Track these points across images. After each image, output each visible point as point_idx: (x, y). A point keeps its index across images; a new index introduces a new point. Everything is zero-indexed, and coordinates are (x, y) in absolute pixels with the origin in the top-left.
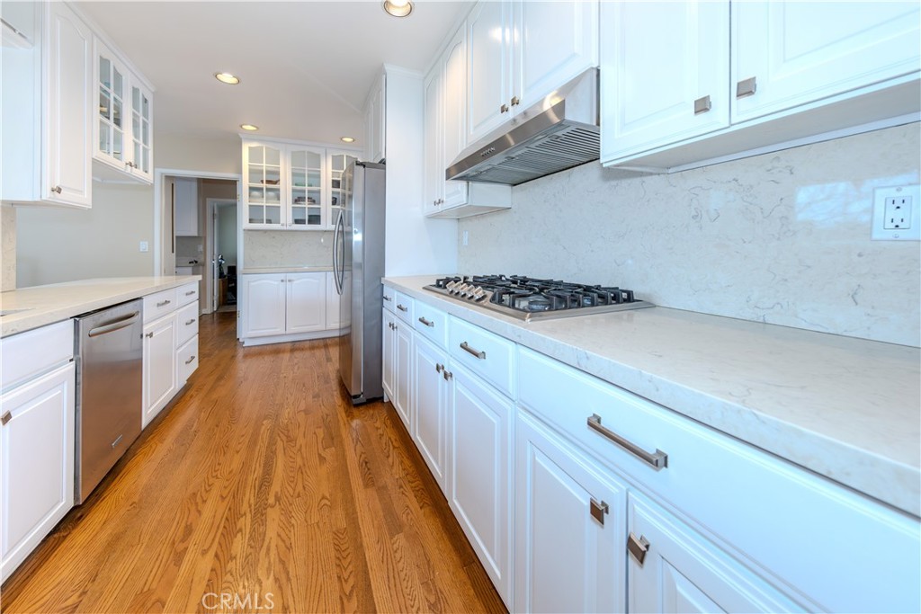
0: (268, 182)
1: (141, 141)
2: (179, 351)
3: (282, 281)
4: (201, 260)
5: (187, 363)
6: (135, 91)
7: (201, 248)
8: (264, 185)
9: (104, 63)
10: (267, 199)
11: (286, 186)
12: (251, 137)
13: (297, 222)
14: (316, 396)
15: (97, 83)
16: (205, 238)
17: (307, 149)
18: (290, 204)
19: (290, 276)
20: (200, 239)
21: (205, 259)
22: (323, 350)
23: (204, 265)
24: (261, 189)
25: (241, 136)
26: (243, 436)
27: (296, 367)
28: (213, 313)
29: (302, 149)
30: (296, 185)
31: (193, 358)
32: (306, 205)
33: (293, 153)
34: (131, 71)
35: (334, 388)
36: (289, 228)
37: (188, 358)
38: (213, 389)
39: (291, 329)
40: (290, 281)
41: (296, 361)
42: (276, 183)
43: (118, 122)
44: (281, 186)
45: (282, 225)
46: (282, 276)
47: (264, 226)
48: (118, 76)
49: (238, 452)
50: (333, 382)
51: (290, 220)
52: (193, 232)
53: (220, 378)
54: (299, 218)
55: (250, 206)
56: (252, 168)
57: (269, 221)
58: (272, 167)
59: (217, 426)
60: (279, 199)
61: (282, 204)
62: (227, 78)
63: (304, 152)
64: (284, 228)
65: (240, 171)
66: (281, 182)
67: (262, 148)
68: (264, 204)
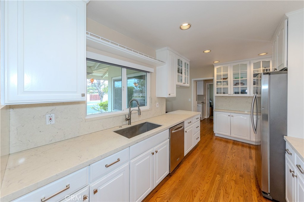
0: (223, 79)
1: (187, 76)
2: (194, 136)
3: (229, 116)
4: (204, 102)
5: (196, 139)
6: (185, 63)
7: (204, 98)
8: (222, 80)
9: (179, 60)
10: (223, 85)
11: (231, 80)
12: (217, 64)
13: (236, 93)
14: (241, 176)
15: (177, 66)
16: (206, 95)
17: (240, 63)
18: (232, 86)
19: (232, 114)
20: (204, 95)
21: (206, 102)
22: (248, 150)
23: (205, 103)
24: (221, 82)
25: (214, 65)
26: (210, 177)
27: (234, 154)
28: (208, 118)
29: (238, 63)
30: (235, 78)
31: (198, 138)
32: (240, 86)
33: (234, 66)
34: (184, 59)
35: (252, 177)
36: (232, 96)
37: (197, 138)
38: (203, 150)
39: (233, 135)
40: (232, 116)
41: (234, 151)
42: (226, 79)
43: (181, 73)
44: (229, 80)
45: (229, 94)
46: (229, 114)
47: (222, 95)
48: (181, 61)
49: (207, 183)
50: (252, 173)
51: (232, 92)
52: (202, 94)
53: (206, 146)
54: (237, 91)
55: (217, 88)
56: (218, 75)
57: (224, 93)
58: (225, 73)
59: (203, 166)
60: (228, 85)
61: (229, 86)
62: (207, 51)
63: (239, 64)
64: (230, 96)
65: (214, 76)
66: (228, 78)
67: (221, 67)
68: (222, 87)
